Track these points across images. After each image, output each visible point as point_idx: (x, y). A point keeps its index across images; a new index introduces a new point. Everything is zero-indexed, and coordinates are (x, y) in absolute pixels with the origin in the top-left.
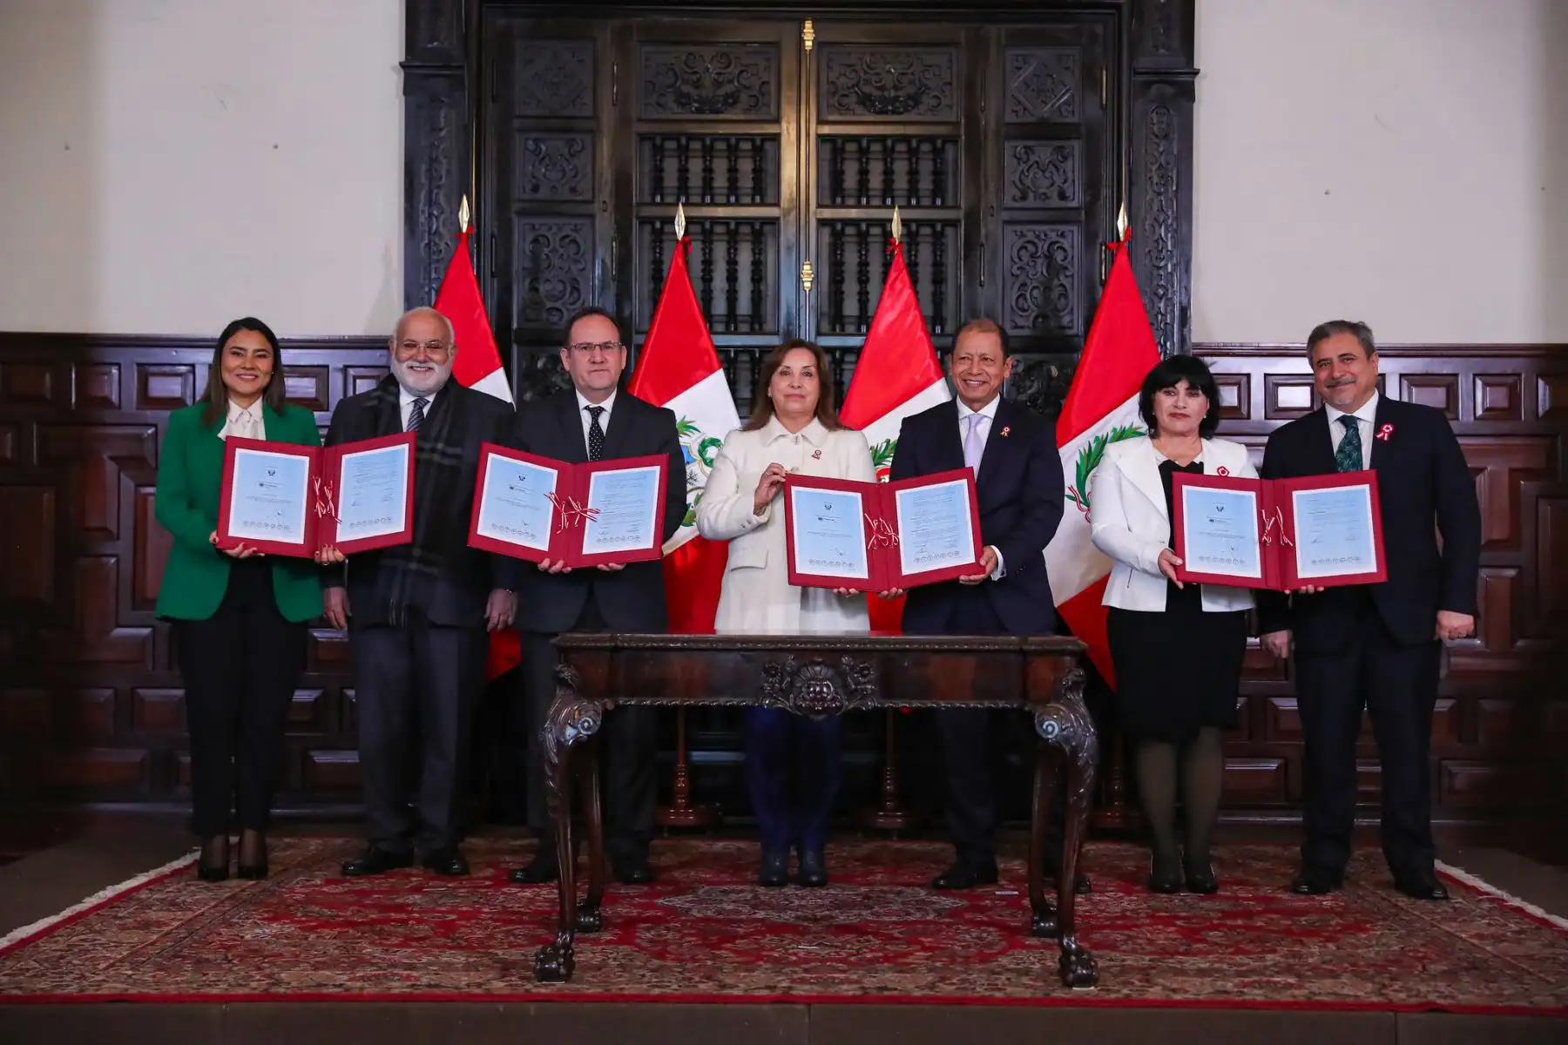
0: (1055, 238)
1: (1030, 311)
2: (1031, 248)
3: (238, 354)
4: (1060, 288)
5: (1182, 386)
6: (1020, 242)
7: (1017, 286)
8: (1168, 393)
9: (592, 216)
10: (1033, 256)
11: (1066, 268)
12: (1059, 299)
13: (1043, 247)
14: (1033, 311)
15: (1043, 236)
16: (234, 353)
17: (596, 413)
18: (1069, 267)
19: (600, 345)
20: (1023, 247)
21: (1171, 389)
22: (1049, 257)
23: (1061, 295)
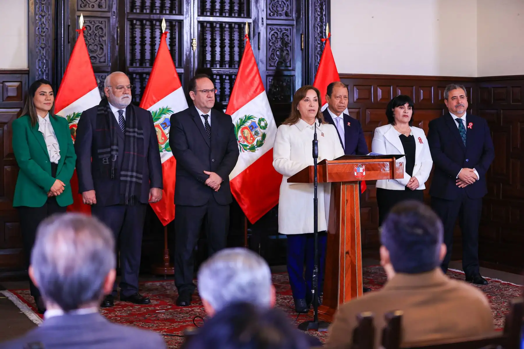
0: (285, 31)
1: (276, 60)
2: (276, 35)
3: (43, 94)
4: (286, 51)
5: (406, 105)
6: (272, 32)
7: (271, 49)
8: (402, 108)
9: (108, 18)
10: (276, 38)
11: (289, 43)
12: (286, 55)
13: (280, 35)
14: (277, 60)
15: (280, 30)
16: (41, 94)
17: (206, 117)
18: (290, 43)
19: (211, 90)
20: (273, 34)
21: (402, 106)
22: (282, 39)
23: (287, 54)
